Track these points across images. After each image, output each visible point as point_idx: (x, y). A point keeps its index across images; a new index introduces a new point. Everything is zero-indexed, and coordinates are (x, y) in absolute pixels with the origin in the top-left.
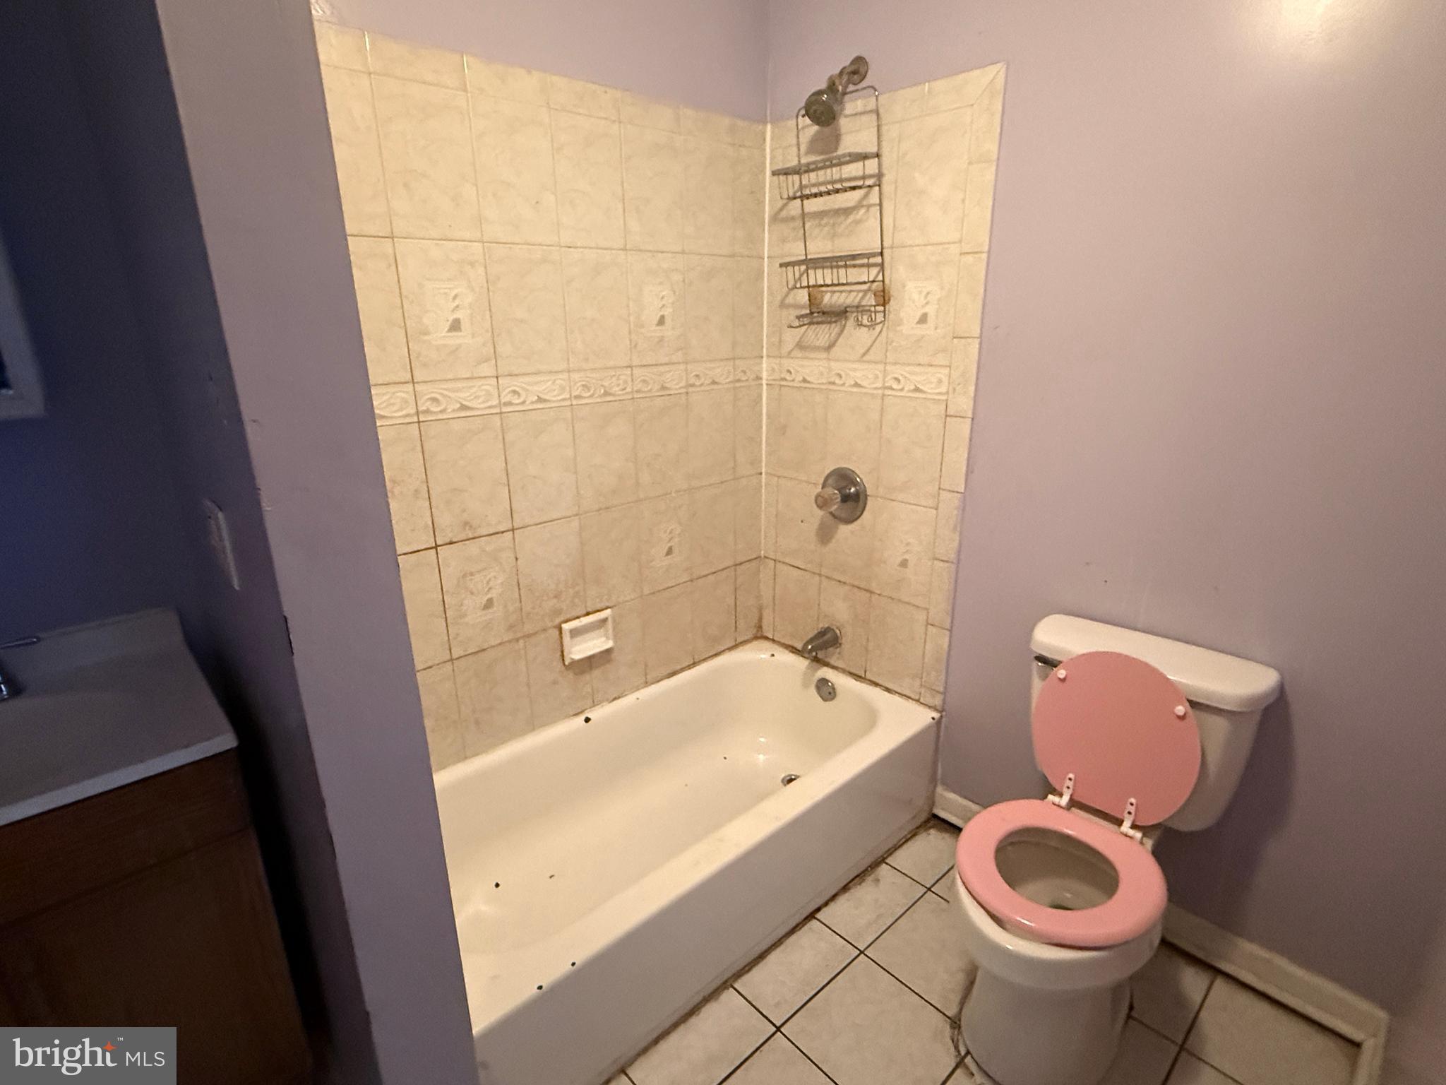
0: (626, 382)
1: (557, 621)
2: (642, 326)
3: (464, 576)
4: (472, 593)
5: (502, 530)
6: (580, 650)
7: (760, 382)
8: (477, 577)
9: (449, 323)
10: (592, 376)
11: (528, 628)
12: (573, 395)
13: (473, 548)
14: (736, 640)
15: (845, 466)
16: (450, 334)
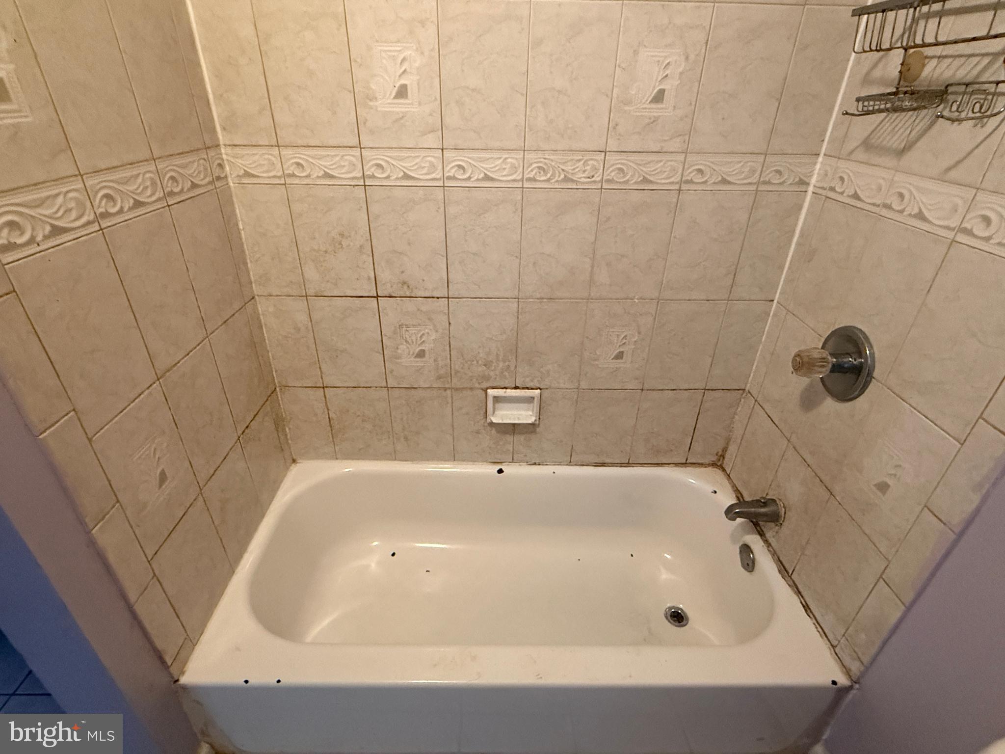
0: (595, 169)
1: (485, 385)
2: (628, 103)
3: (401, 326)
4: (407, 341)
5: (438, 296)
6: (506, 415)
7: (803, 188)
8: (412, 330)
9: (396, 88)
10: (552, 157)
11: (456, 383)
12: (525, 177)
13: (409, 305)
14: (686, 460)
15: (860, 326)
16: (396, 101)
